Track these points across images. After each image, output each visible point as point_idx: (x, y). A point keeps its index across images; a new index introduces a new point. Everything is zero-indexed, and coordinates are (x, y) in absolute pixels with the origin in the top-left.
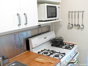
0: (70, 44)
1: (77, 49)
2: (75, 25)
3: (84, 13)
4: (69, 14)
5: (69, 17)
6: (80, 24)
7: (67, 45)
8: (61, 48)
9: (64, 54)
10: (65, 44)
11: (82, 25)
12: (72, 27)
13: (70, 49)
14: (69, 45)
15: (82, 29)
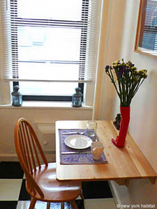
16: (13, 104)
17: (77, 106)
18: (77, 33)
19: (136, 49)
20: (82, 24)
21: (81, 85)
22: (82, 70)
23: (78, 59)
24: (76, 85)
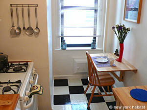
0: (20, 63)
1: (34, 69)
2: (24, 28)
3: (37, 8)
4: (11, 9)
5: (12, 15)
6: (34, 27)
7: (16, 66)
8: (7, 72)
9: (19, 82)
10: (12, 65)
11: (37, 28)
12: (19, 33)
13: (25, 71)
14: (19, 65)
15: (37, 34)
16: (62, 49)
17: (94, 48)
19: (124, 19)
23: (93, 25)
24: (92, 38)
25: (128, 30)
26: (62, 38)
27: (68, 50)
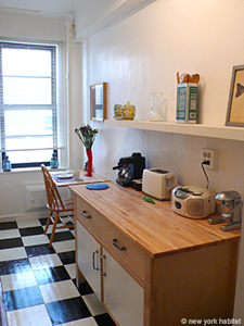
16: (4, 171)
17: (55, 167)
18: (49, 113)
19: (91, 118)
20: (53, 106)
21: (56, 151)
22: (55, 139)
23: (51, 132)
24: (52, 152)
25: (96, 132)
26: (4, 154)
27: (14, 173)
